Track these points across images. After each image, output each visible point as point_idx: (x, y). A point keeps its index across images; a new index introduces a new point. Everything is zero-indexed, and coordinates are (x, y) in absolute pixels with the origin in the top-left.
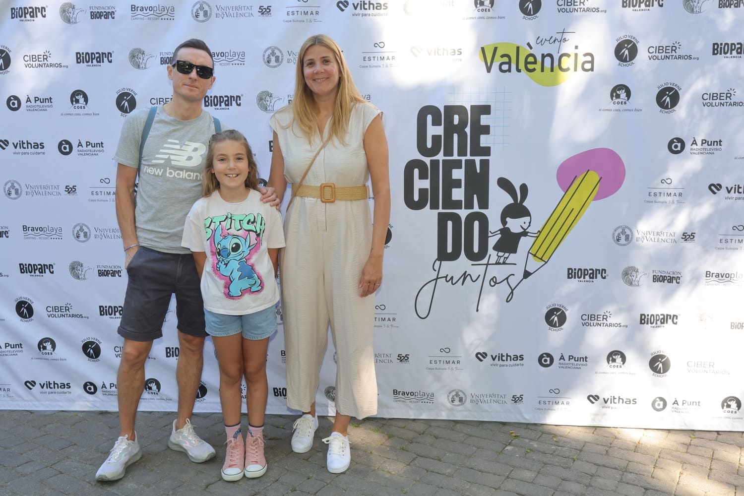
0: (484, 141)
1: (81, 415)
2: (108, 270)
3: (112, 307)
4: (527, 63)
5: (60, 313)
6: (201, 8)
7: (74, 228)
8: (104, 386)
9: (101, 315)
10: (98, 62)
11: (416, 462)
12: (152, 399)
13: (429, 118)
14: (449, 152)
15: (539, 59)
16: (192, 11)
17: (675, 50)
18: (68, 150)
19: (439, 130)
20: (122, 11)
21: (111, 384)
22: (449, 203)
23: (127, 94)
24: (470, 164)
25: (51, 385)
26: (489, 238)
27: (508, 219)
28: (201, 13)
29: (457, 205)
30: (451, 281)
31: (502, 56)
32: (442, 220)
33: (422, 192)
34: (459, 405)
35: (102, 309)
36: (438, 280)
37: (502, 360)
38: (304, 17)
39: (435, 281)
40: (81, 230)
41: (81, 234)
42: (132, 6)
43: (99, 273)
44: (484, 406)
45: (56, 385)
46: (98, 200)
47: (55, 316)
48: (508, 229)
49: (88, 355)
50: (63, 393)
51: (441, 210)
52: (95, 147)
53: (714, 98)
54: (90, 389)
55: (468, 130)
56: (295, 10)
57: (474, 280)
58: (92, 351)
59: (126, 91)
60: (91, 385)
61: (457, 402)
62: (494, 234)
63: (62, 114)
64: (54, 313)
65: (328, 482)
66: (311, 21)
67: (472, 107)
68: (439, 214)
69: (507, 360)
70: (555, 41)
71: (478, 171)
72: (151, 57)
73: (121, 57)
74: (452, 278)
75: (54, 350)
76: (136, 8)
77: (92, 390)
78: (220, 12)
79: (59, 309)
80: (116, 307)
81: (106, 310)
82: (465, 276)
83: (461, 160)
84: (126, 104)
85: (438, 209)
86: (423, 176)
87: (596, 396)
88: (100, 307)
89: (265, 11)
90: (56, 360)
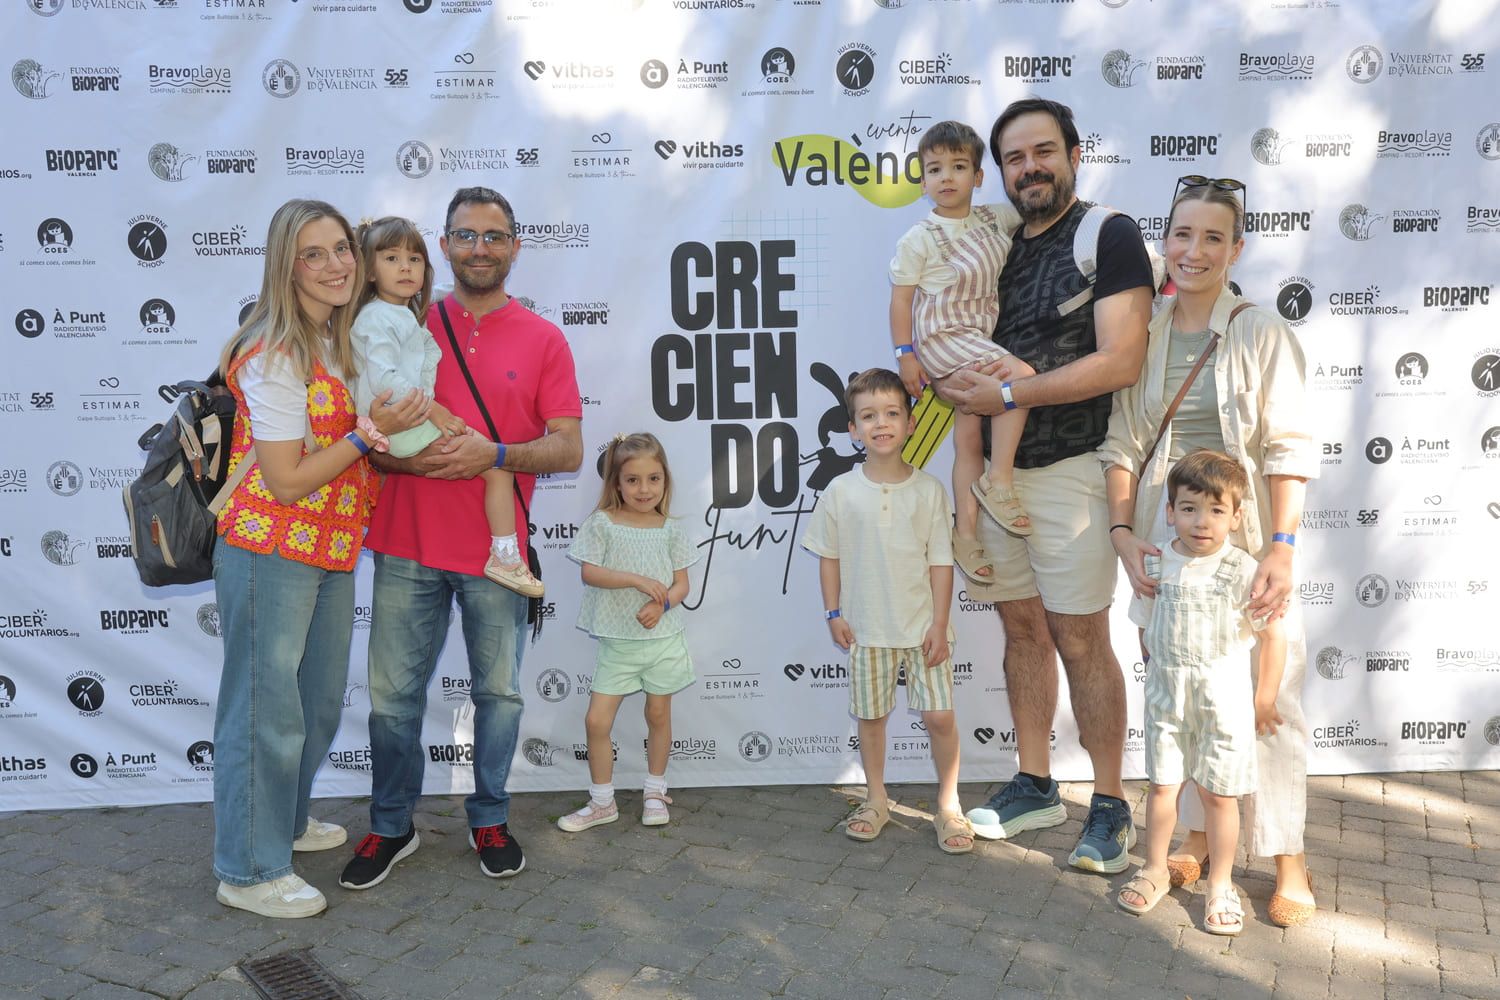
0: (786, 301)
1: (67, 817)
2: (117, 546)
3: (124, 613)
4: (852, 169)
5: (23, 628)
6: (281, 72)
7: (50, 470)
8: (111, 760)
9: (104, 627)
10: (89, 168)
11: (687, 853)
12: (203, 780)
13: (692, 263)
14: (726, 321)
15: (873, 161)
16: (264, 77)
17: (1092, 148)
18: (35, 328)
19: (709, 284)
20: (133, 75)
21: (124, 756)
22: (730, 408)
23: (148, 226)
24: (764, 341)
25: (7, 764)
26: (801, 468)
27: (831, 434)
28: (281, 82)
29: (744, 410)
30: (737, 543)
31: (812, 158)
32: (720, 438)
33: (683, 389)
34: (759, 760)
35: (106, 618)
36: (716, 541)
37: (830, 676)
38: (466, 90)
39: (710, 543)
40: (64, 473)
41: (64, 480)
42: (151, 67)
43: (99, 552)
44: (803, 758)
45: (17, 764)
46: (96, 418)
47: (14, 634)
48: (832, 450)
49: (79, 704)
50: (32, 777)
51: (716, 421)
52: (87, 321)
53: (1157, 226)
54: (84, 767)
55: (757, 283)
56: (451, 77)
57: (777, 539)
58: (86, 697)
59: (146, 220)
60: (85, 760)
61: (755, 754)
62: (808, 459)
63: (22, 263)
64: (12, 629)
65: (537, 891)
66: (479, 97)
67: (764, 244)
68: (714, 427)
69: (838, 676)
70: (898, 131)
71: (778, 353)
72: (190, 159)
73: (134, 159)
74: (739, 537)
75: (12, 699)
76: (159, 71)
77: (89, 770)
78: (314, 79)
79: (22, 621)
80: (134, 612)
81: (114, 618)
82: (761, 533)
83: (748, 335)
84: (148, 243)
85: (712, 418)
86: (683, 363)
87: (988, 729)
88: (103, 613)
89: (397, 78)
90: (18, 716)
